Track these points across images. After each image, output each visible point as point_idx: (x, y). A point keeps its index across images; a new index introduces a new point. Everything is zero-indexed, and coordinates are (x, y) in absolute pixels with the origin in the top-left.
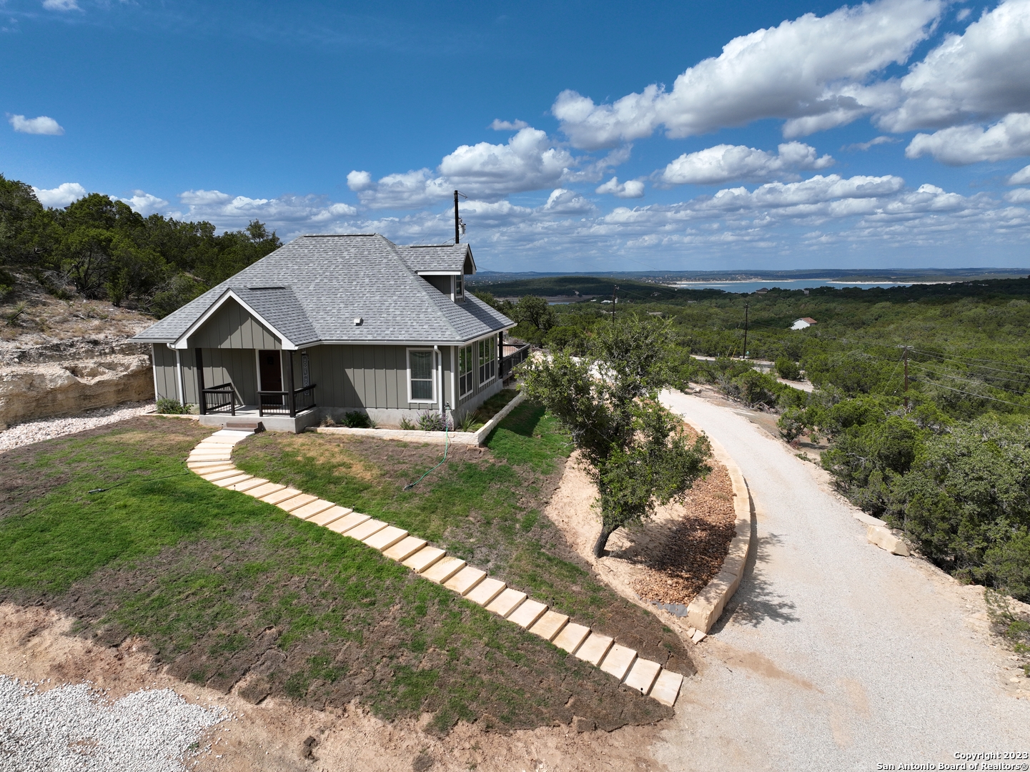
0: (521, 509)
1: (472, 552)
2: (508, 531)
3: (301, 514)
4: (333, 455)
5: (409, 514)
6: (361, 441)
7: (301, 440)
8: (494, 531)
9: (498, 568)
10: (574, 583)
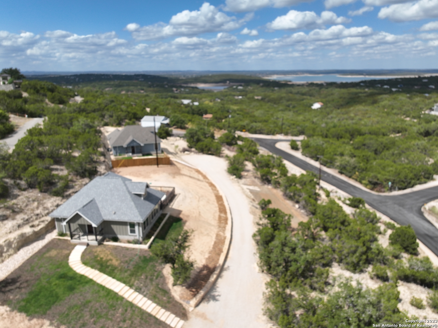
0: (156, 271)
1: (141, 289)
2: (151, 280)
3: (99, 281)
4: (108, 256)
5: (127, 278)
6: (116, 248)
7: (99, 249)
8: (148, 281)
9: (147, 294)
10: (165, 297)
